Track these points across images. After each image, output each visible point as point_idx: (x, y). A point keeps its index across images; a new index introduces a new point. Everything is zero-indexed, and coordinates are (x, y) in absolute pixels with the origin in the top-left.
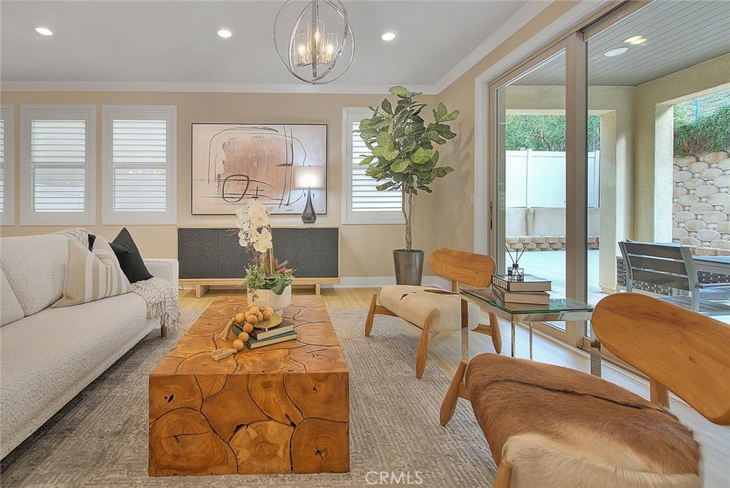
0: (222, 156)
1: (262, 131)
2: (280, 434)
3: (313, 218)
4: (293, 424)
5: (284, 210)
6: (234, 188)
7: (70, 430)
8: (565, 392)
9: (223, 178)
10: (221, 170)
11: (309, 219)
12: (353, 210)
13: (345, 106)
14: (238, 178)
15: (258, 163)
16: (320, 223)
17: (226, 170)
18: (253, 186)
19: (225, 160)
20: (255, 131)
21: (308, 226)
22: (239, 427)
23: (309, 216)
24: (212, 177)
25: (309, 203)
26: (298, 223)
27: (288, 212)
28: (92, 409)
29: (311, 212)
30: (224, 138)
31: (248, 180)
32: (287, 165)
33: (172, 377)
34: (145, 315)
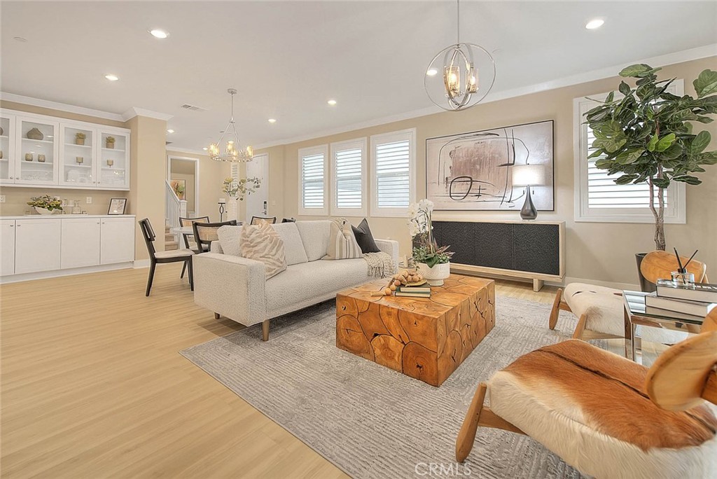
0: (450, 162)
1: (482, 137)
2: (397, 346)
3: (532, 214)
4: (403, 342)
5: (506, 206)
6: (460, 188)
7: (317, 320)
8: (596, 372)
9: (450, 180)
10: (448, 173)
11: (528, 215)
12: (590, 206)
13: (577, 97)
14: (463, 179)
15: (480, 164)
16: (541, 219)
17: (452, 175)
18: (475, 185)
19: (452, 165)
20: (477, 138)
21: (527, 222)
22: (376, 335)
23: (530, 212)
24: (442, 180)
25: (529, 200)
26: (516, 219)
27: (510, 209)
28: (330, 315)
29: (530, 208)
30: (451, 148)
31: (472, 181)
32: (509, 165)
33: (345, 297)
34: (366, 273)
